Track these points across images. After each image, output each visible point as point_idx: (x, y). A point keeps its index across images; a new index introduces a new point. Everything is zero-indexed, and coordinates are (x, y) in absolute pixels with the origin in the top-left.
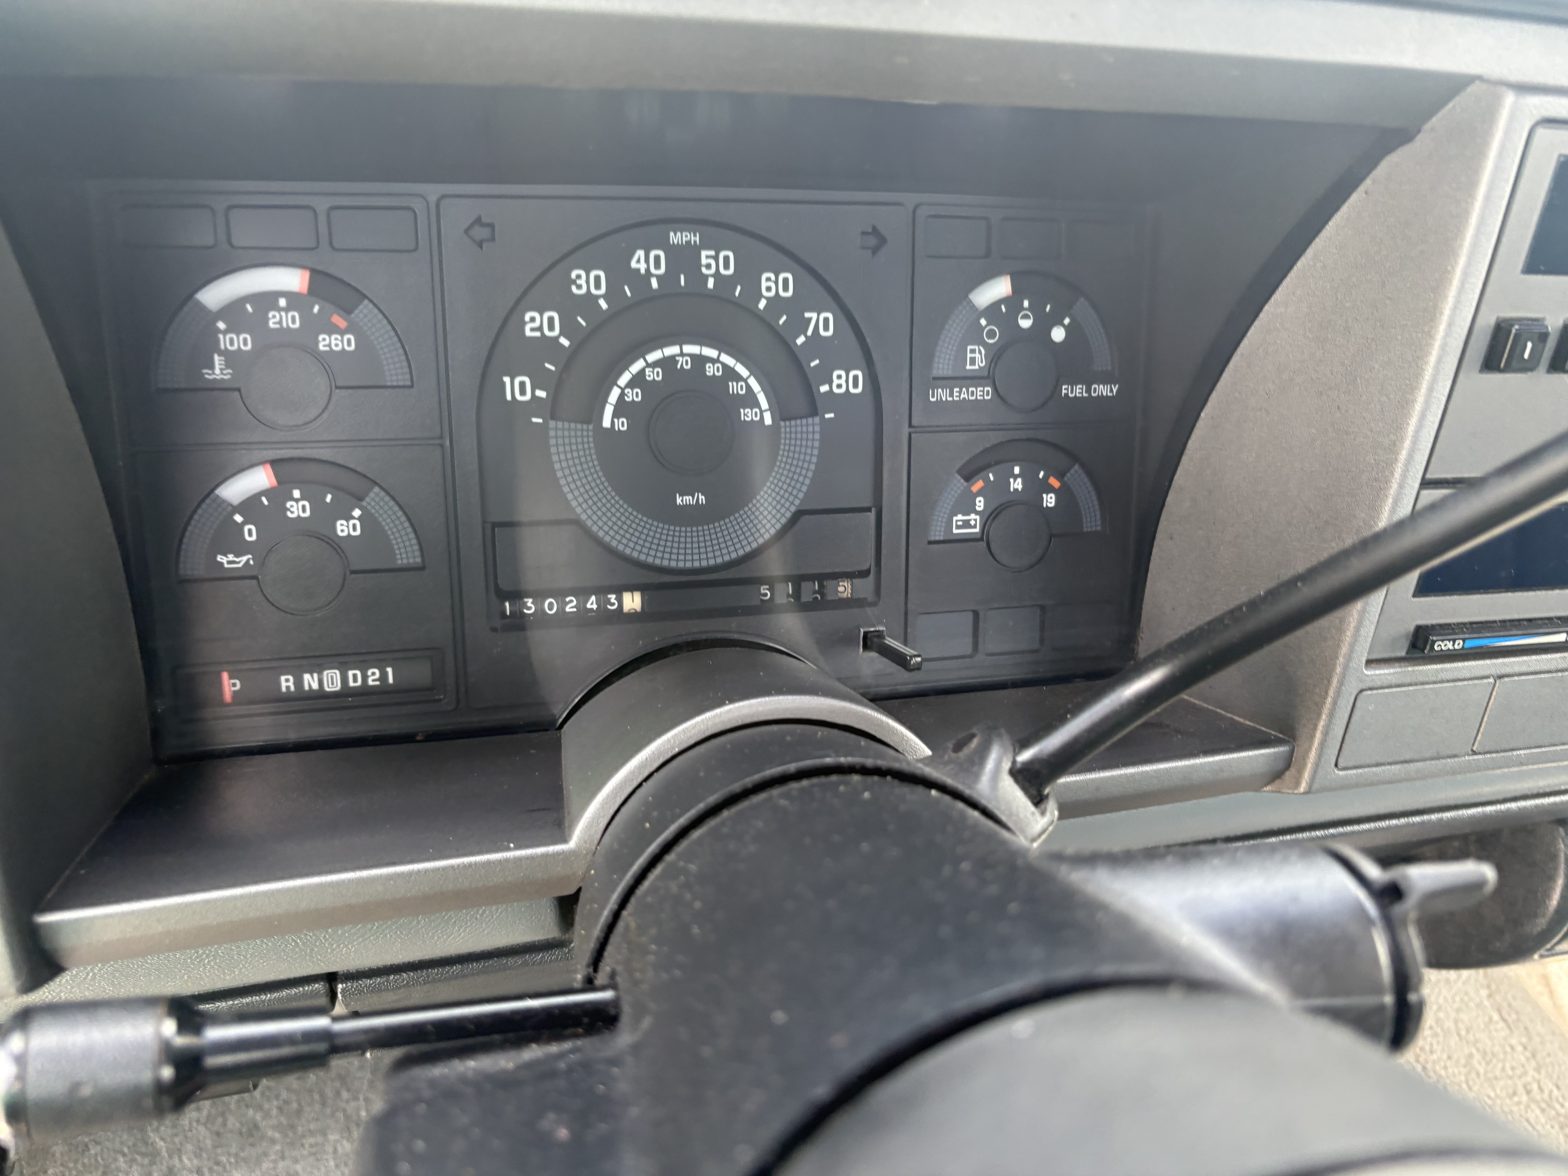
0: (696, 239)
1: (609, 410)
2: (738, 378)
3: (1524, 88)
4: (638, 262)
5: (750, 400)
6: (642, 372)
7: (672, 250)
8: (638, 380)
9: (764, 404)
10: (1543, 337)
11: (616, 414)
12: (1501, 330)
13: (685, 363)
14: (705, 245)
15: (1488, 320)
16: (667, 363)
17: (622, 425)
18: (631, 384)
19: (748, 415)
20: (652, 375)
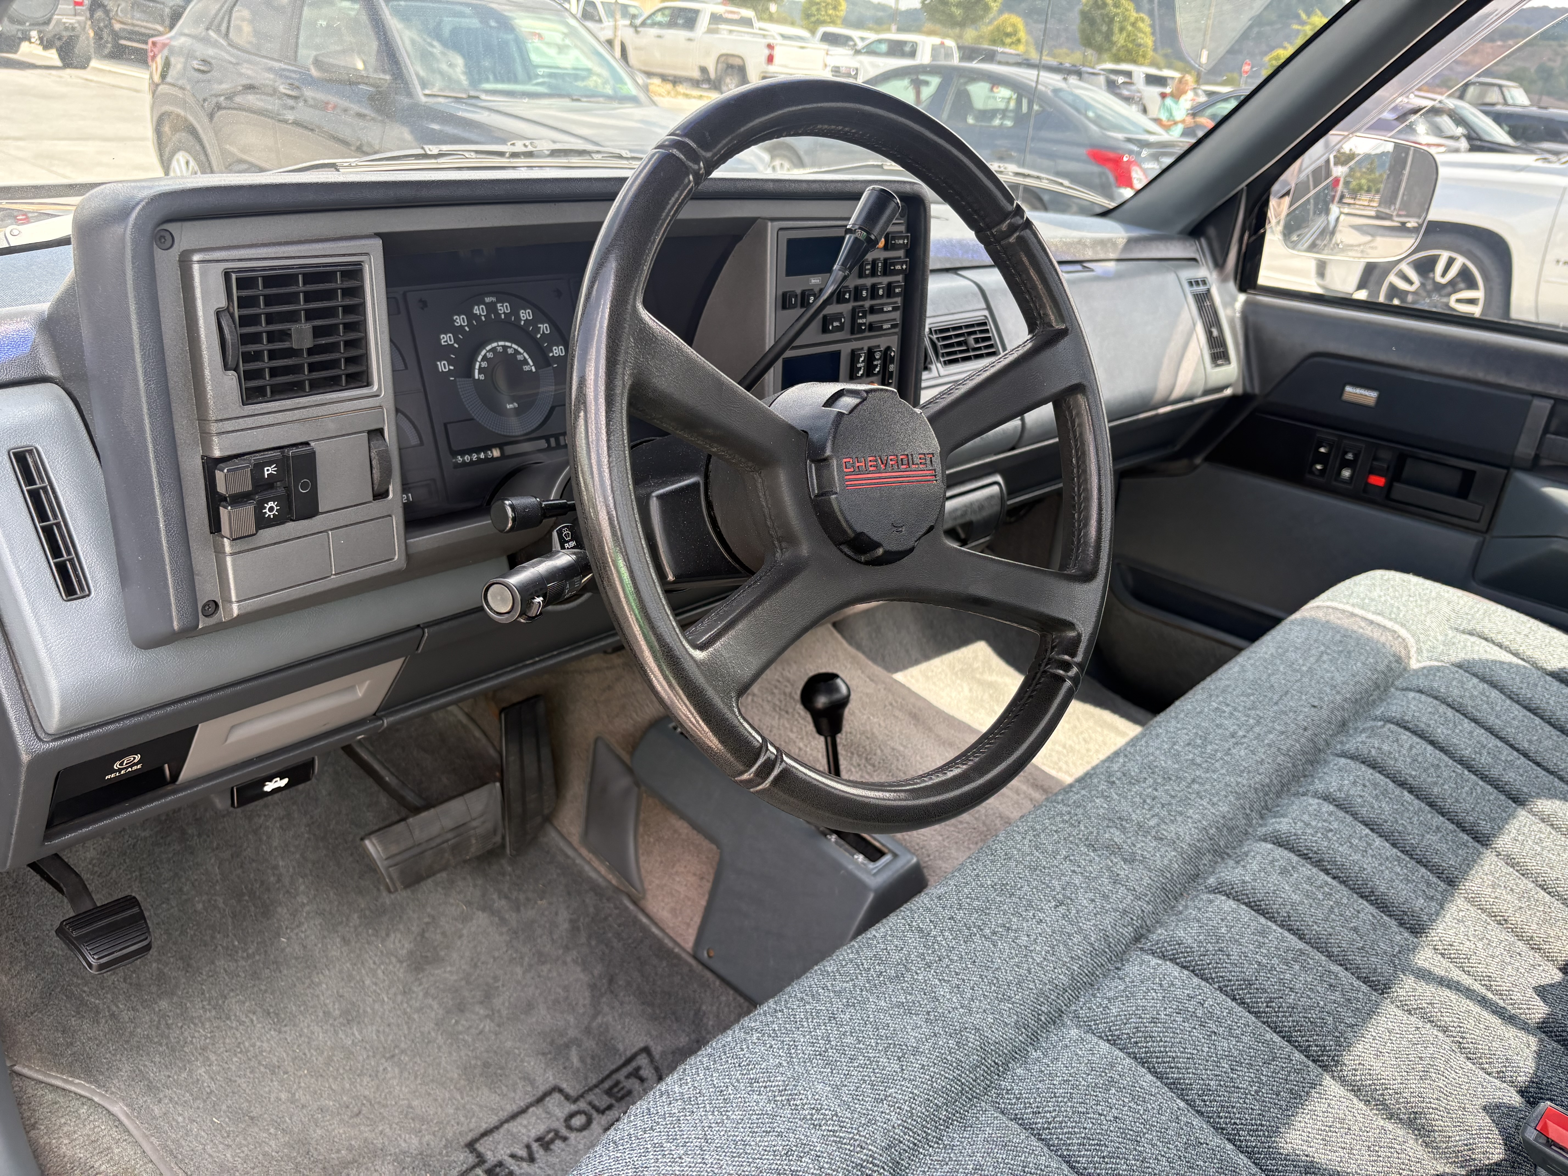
0: (494, 299)
1: (477, 372)
2: (520, 353)
3: (773, 220)
4: (476, 310)
5: (525, 362)
6: (485, 355)
7: (487, 305)
8: (485, 358)
9: (531, 363)
10: (796, 296)
11: (479, 373)
12: (784, 295)
13: (500, 349)
14: (499, 301)
15: (780, 293)
16: (493, 350)
17: (482, 377)
18: (483, 360)
19: (526, 368)
20: (490, 355)
